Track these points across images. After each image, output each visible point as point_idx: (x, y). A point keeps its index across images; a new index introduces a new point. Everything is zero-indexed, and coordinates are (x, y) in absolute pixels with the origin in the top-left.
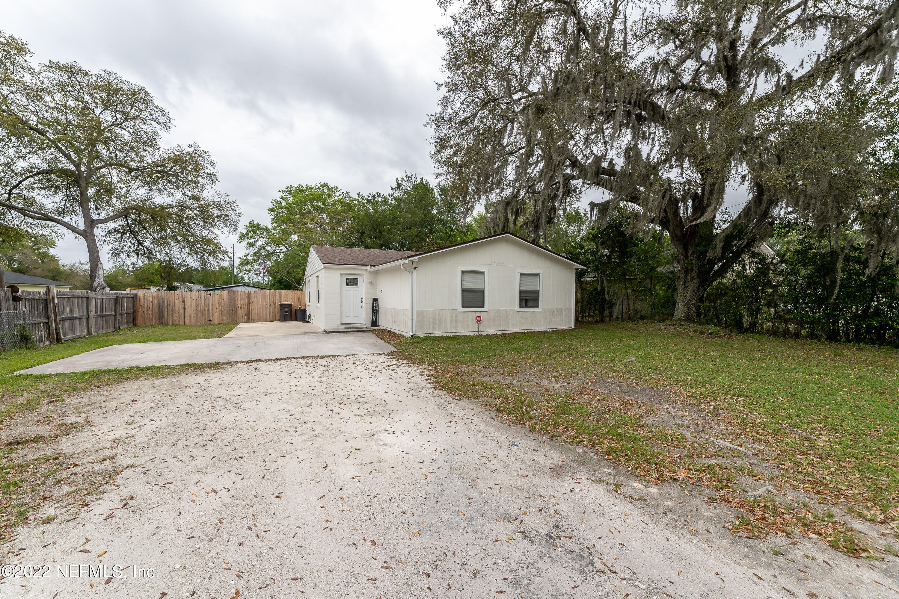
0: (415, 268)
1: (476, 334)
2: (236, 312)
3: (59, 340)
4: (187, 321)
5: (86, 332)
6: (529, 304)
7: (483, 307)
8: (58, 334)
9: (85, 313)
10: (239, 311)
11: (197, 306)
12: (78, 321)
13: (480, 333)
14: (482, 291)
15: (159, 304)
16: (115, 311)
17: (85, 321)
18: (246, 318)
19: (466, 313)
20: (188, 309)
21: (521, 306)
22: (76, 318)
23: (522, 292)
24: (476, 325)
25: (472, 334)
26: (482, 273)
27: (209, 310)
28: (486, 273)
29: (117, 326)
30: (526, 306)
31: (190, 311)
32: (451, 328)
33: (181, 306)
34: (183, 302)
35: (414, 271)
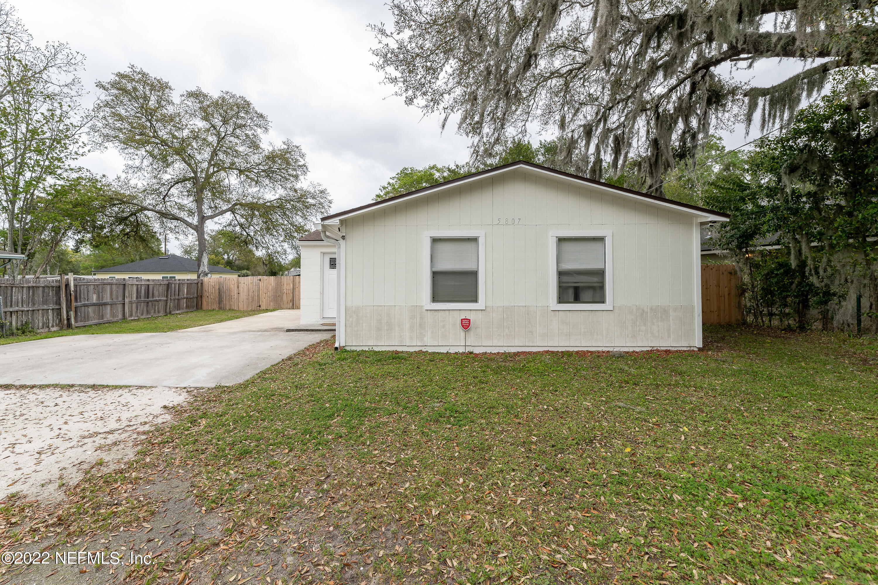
0: (343, 237)
1: (461, 350)
2: (282, 298)
3: (69, 326)
4: (241, 306)
5: (120, 316)
6: (584, 295)
7: (476, 301)
8: (68, 319)
9: (120, 299)
10: (285, 297)
11: (249, 291)
12: (109, 307)
13: (468, 349)
14: (474, 274)
15: (219, 289)
16: (167, 297)
17: (120, 307)
18: (291, 304)
19: (441, 314)
20: (241, 294)
21: (561, 300)
22: (105, 304)
23: (561, 274)
24: (462, 334)
25: (452, 350)
26: (474, 240)
27: (258, 296)
28: (481, 241)
29: (168, 310)
30: (577, 299)
31: (243, 296)
32: (411, 338)
33: (236, 292)
34: (238, 287)
35: (342, 242)
